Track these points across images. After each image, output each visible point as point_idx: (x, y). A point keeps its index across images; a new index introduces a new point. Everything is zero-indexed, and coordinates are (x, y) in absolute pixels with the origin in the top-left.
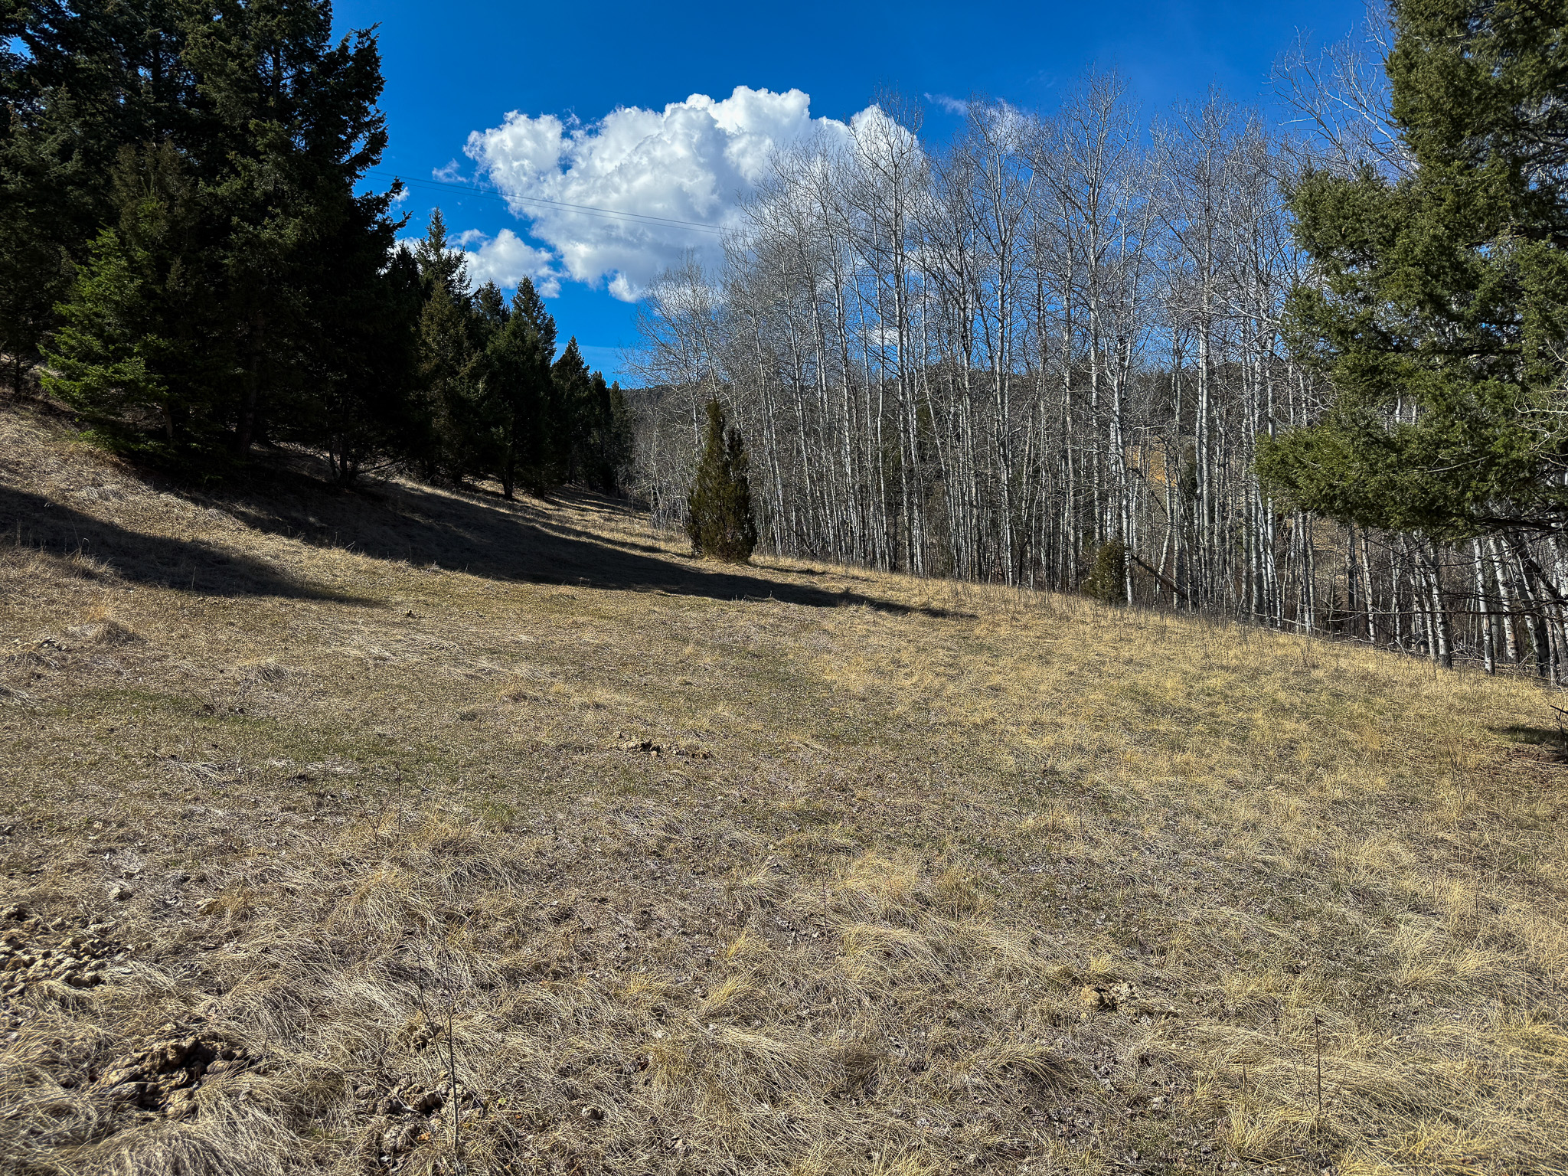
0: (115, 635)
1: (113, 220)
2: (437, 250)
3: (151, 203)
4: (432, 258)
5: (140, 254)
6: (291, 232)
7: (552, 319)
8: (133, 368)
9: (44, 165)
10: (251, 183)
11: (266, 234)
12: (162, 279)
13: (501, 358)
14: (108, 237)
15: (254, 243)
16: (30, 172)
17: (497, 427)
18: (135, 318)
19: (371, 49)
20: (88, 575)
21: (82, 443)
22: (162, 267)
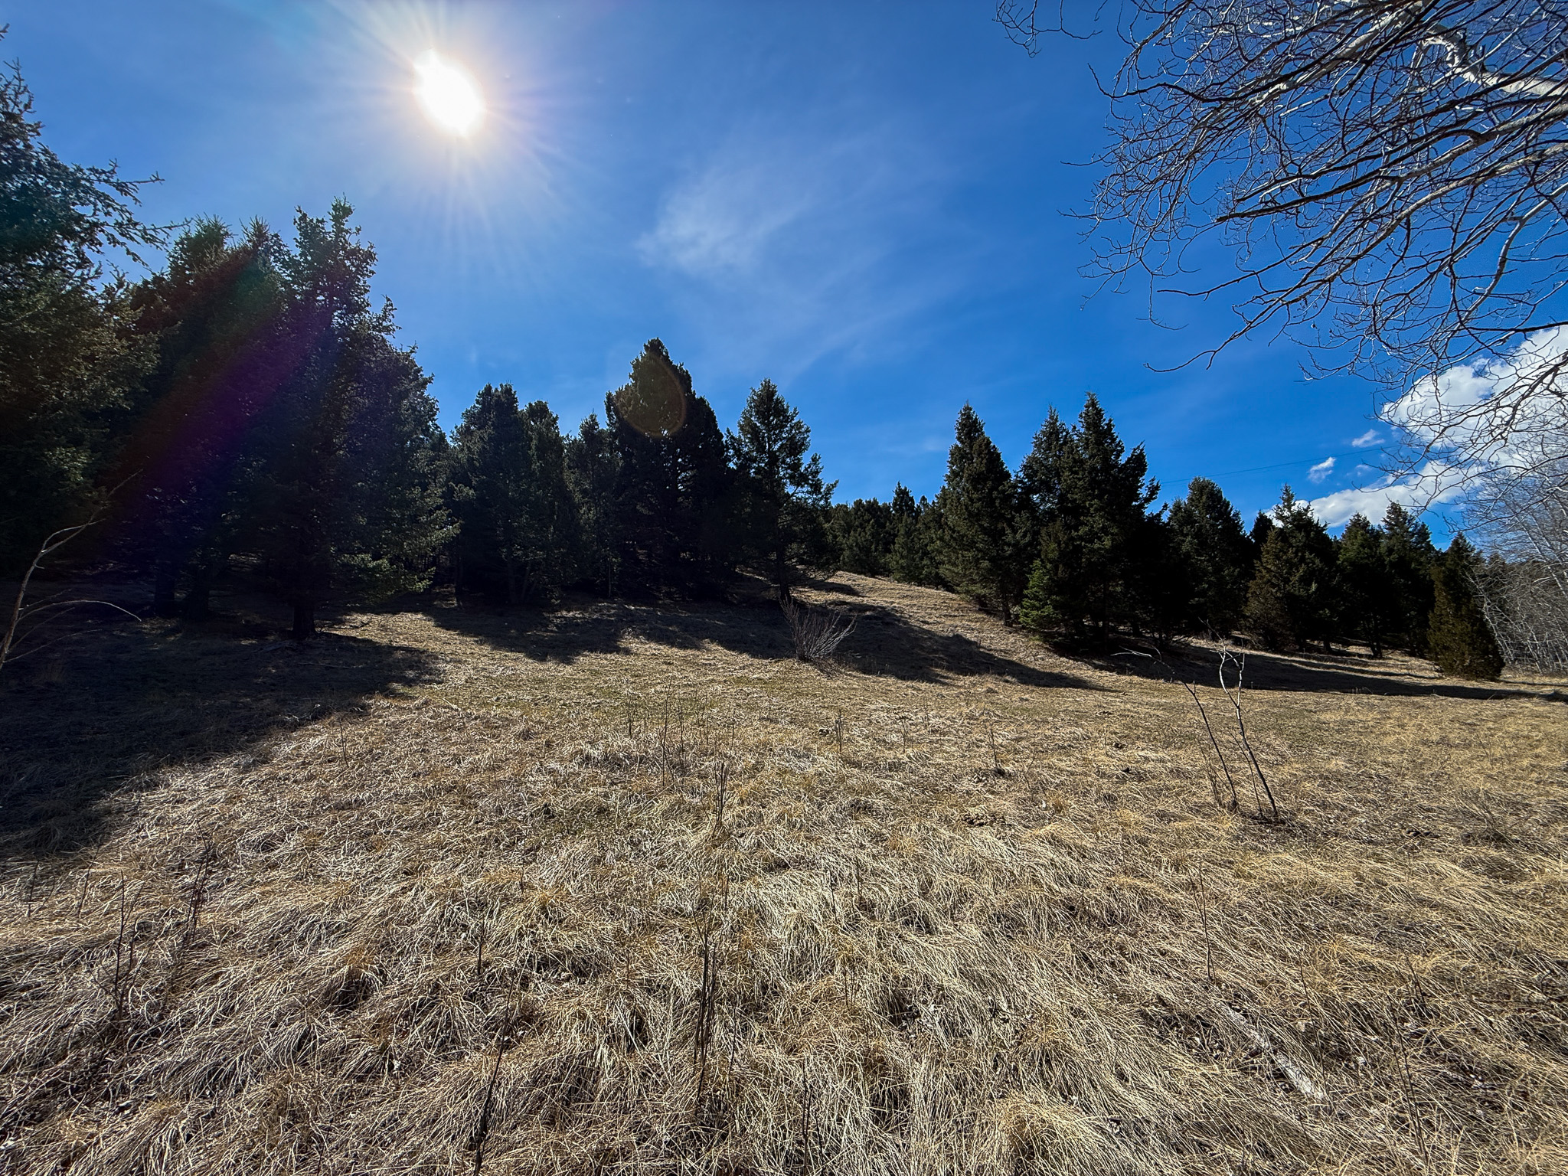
0: (990, 691)
1: (1039, 556)
2: (1289, 509)
3: (1053, 546)
4: (1286, 513)
5: (1049, 566)
6: (1107, 543)
7: (1424, 526)
8: (1049, 610)
9: (1018, 542)
10: (1092, 527)
11: (1096, 546)
12: (1056, 574)
13: (1352, 563)
14: (1038, 562)
15: (1092, 551)
16: (1014, 545)
17: (1323, 609)
18: (1049, 590)
19: (1141, 453)
20: (1007, 681)
21: (1035, 641)
22: (1056, 568)
